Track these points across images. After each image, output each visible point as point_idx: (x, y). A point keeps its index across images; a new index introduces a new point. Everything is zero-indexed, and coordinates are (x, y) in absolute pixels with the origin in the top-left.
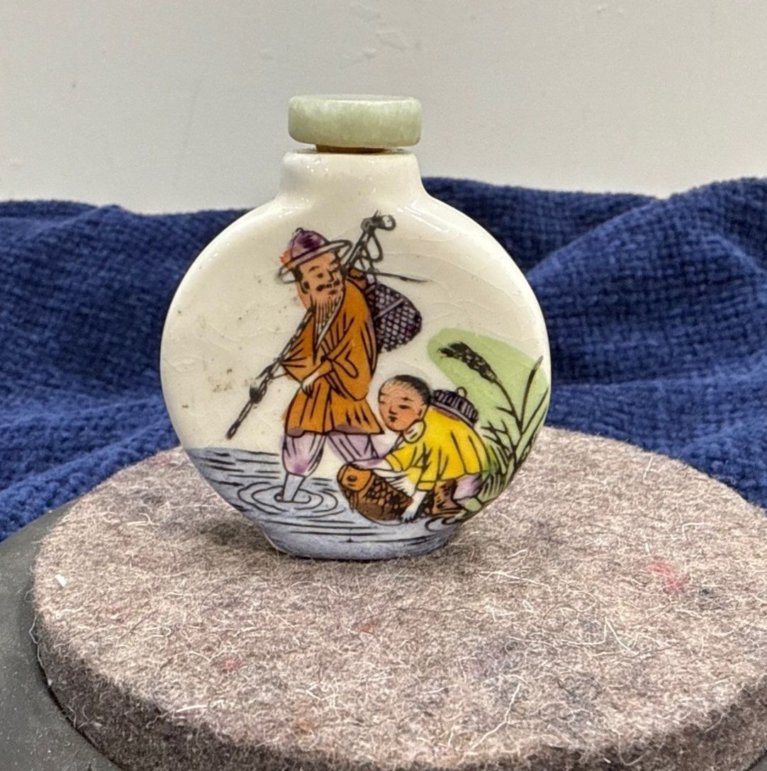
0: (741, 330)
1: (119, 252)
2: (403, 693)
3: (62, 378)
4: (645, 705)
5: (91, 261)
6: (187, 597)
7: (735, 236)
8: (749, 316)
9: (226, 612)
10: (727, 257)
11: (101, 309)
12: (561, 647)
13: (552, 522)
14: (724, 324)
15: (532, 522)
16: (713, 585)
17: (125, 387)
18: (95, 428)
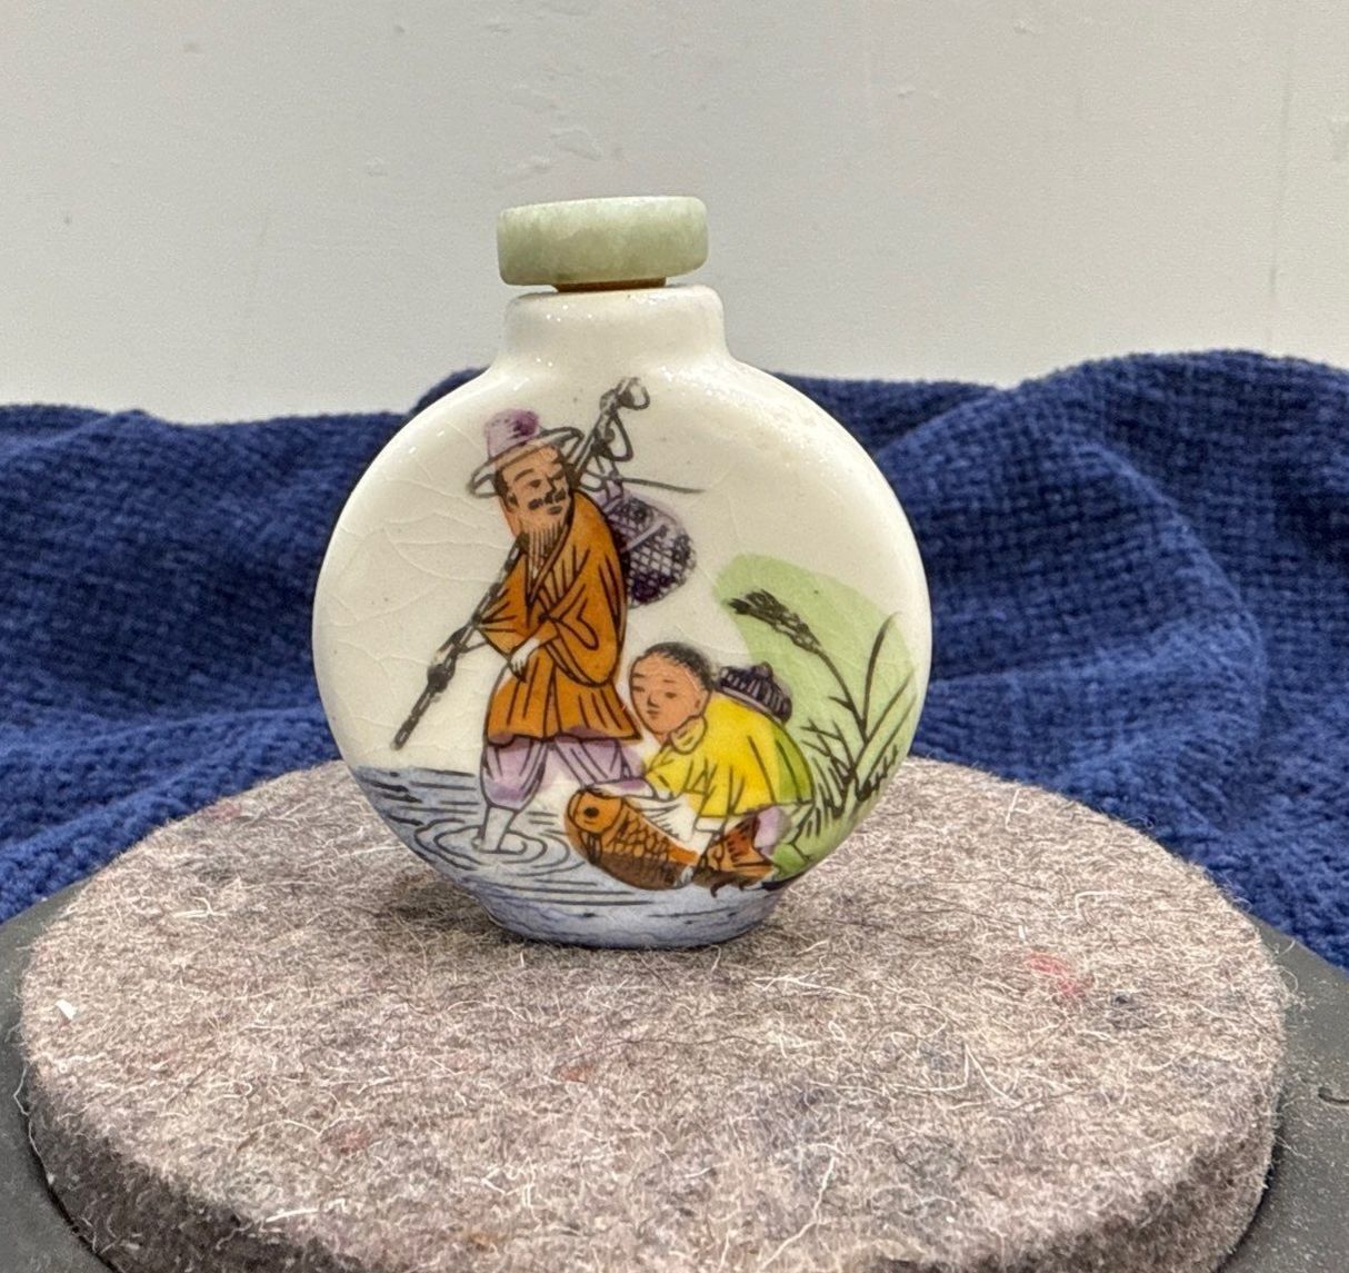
0: (1136, 592)
1: (145, 485)
2: (644, 1179)
3: (57, 689)
4: (1039, 1186)
5: (98, 500)
6: (276, 1032)
7: (1124, 446)
8: (1148, 570)
9: (342, 1054)
10: (1110, 477)
11: (117, 576)
12: (895, 1096)
13: (866, 896)
14: (1110, 583)
15: (832, 896)
16: (1132, 990)
17: (159, 702)
18: (113, 765)
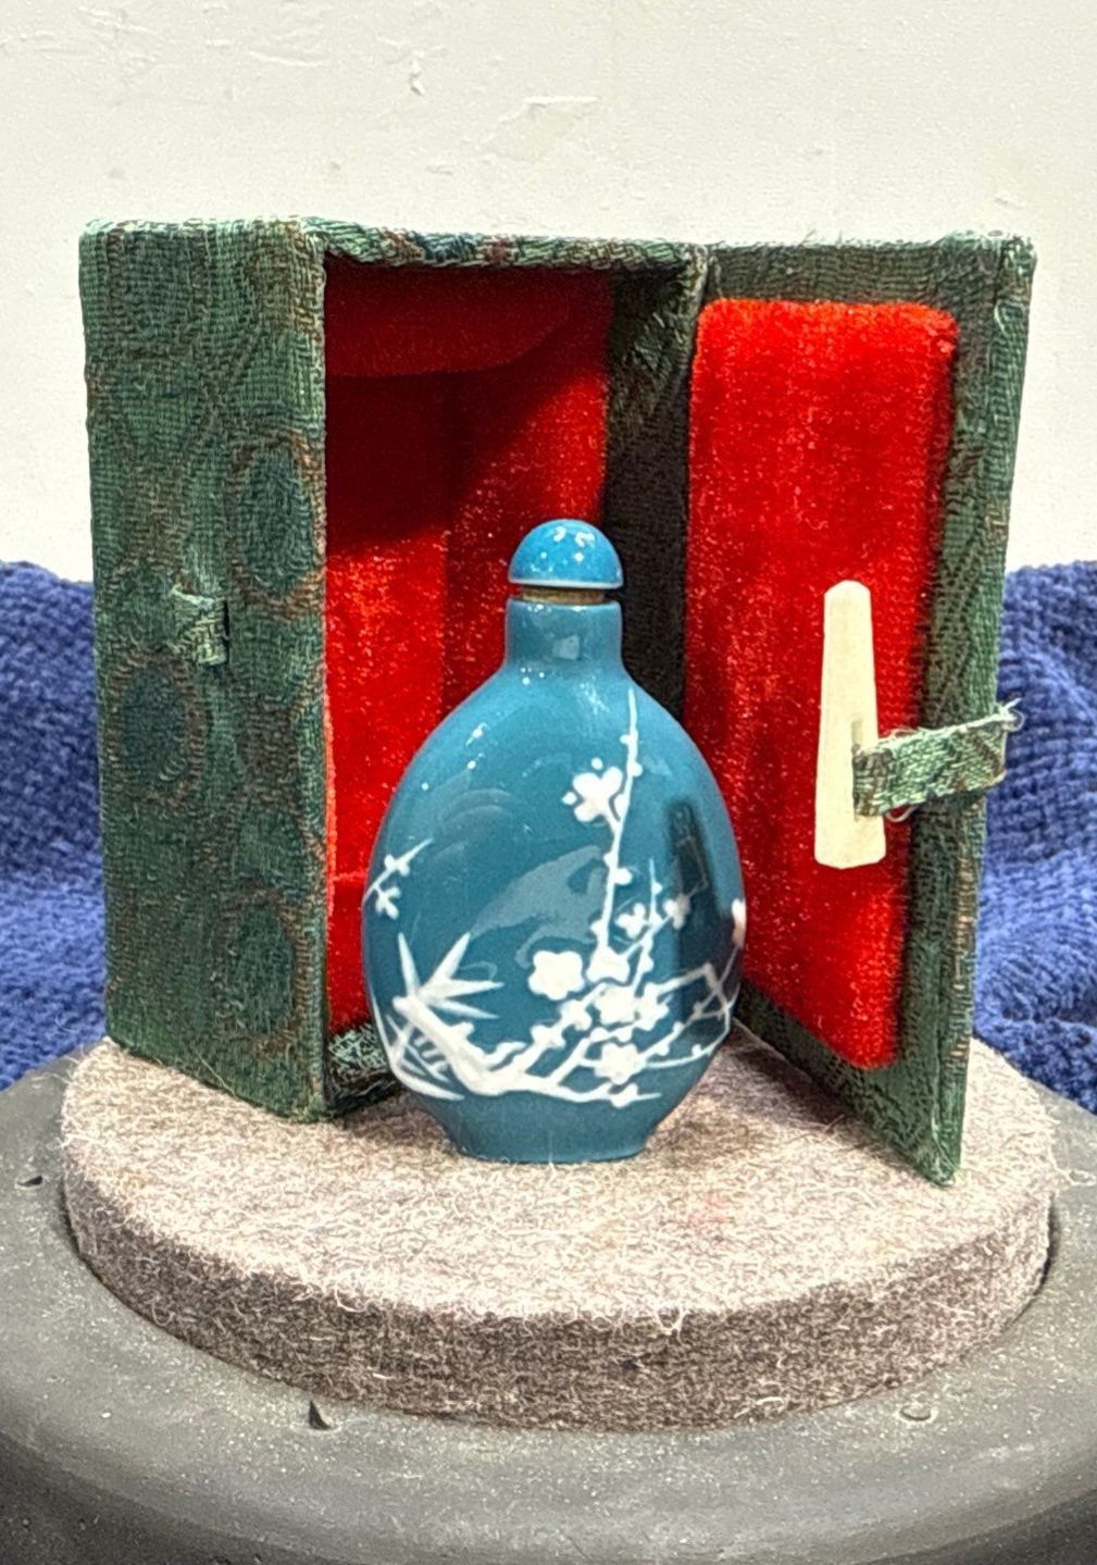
0: (1036, 814)
1: (23, 642)
7: (1058, 650)
8: (1052, 793)
14: (1014, 803)
